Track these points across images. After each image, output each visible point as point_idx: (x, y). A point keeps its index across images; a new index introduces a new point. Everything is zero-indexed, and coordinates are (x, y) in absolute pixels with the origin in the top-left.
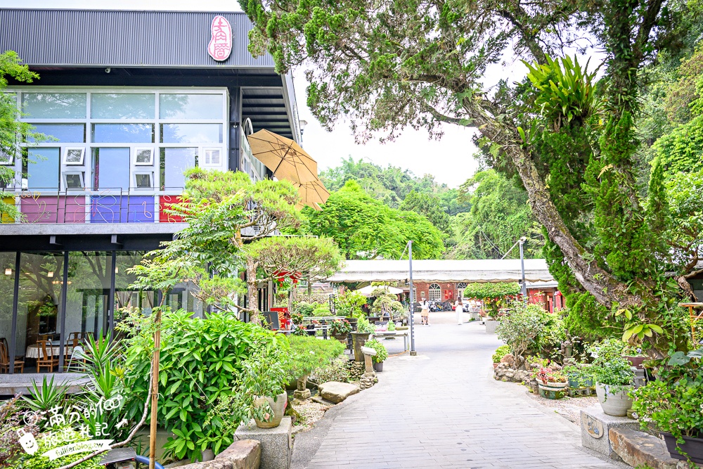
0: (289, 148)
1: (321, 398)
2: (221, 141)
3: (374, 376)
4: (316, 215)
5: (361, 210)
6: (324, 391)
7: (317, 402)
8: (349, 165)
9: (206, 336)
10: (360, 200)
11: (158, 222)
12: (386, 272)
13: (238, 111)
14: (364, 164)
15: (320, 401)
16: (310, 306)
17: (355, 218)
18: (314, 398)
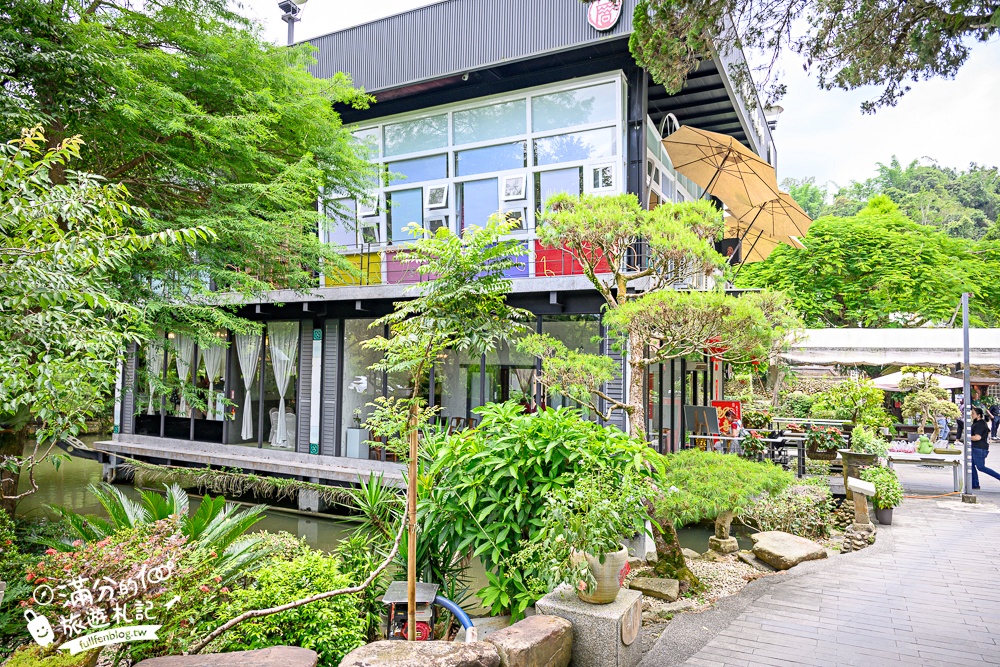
0: (730, 150)
1: (754, 556)
2: (614, 152)
3: (870, 531)
4: (804, 258)
5: (888, 245)
6: (758, 546)
7: (745, 562)
8: (892, 174)
9: (530, 444)
10: (889, 227)
11: (534, 276)
12: (916, 350)
13: (640, 103)
14: (920, 169)
15: (750, 561)
16: (808, 398)
17: (875, 258)
18: (741, 554)
